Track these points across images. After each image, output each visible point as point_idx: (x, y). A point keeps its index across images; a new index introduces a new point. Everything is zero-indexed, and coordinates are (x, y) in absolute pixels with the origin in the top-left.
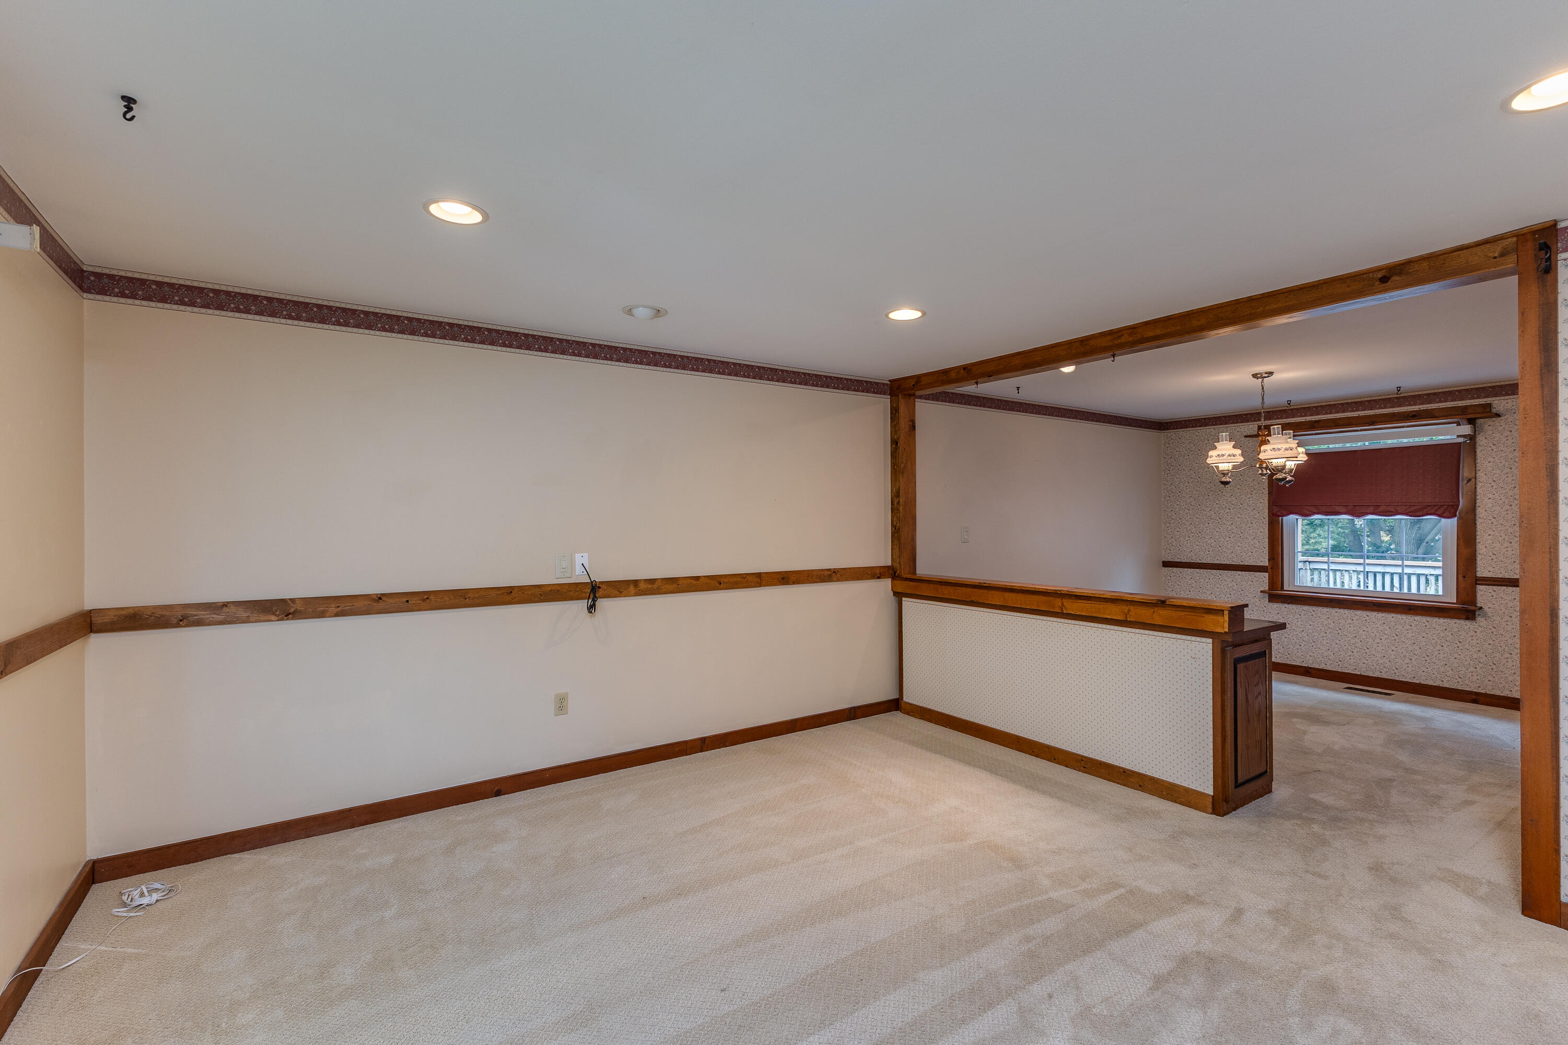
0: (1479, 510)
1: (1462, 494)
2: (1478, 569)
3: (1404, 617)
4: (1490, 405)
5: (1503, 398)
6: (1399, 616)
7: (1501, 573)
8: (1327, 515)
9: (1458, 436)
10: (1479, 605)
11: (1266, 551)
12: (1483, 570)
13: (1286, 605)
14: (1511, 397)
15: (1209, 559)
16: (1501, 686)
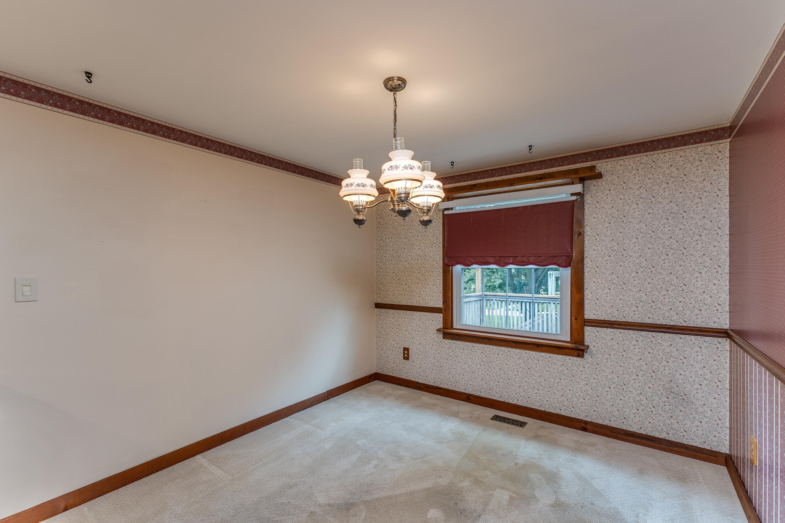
0: (587, 261)
1: (575, 247)
2: (586, 312)
3: (533, 353)
4: (593, 168)
5: (604, 161)
6: (530, 352)
7: (602, 316)
8: (481, 265)
9: (572, 194)
10: (586, 344)
11: (441, 295)
12: (589, 314)
13: (454, 341)
14: (610, 160)
15: (405, 301)
16: (603, 416)
